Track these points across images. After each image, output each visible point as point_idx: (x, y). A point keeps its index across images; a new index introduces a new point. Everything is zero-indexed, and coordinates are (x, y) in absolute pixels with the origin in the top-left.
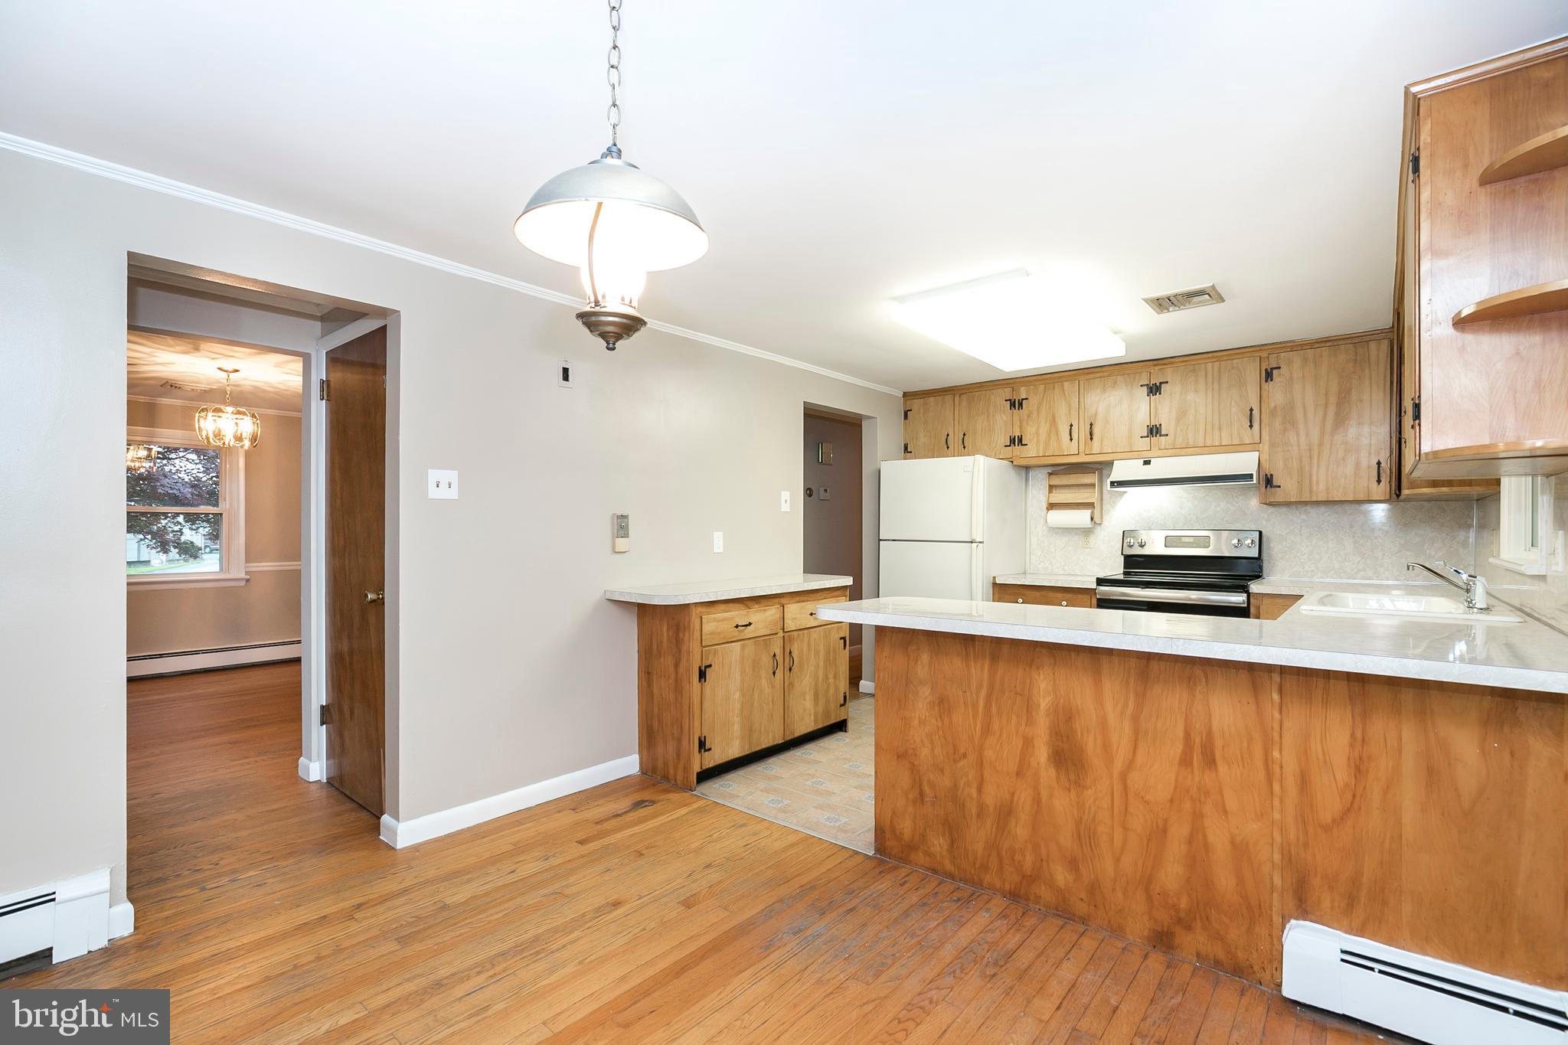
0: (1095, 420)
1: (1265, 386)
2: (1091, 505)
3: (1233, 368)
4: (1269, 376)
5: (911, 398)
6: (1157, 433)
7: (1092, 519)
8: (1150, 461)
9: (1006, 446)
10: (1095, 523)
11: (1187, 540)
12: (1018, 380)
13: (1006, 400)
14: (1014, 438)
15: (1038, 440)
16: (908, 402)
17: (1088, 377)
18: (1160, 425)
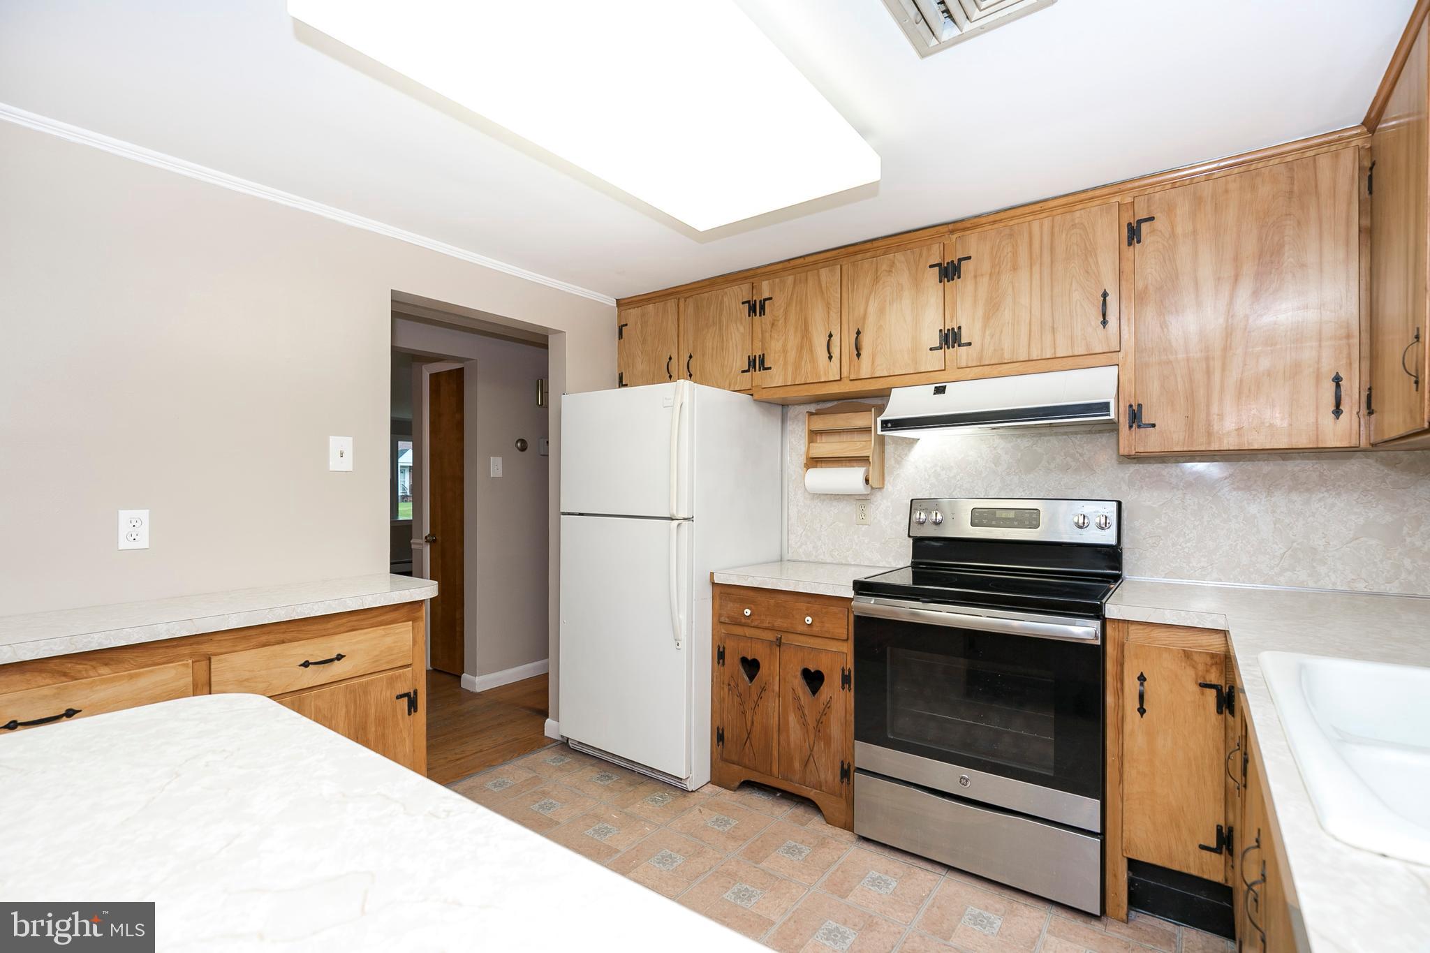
0: (863, 328)
1: (1128, 252)
2: (864, 460)
3: (1074, 226)
4: (1134, 234)
5: (626, 307)
6: (954, 342)
7: (867, 481)
8: (945, 387)
9: (743, 372)
10: (872, 488)
11: (1004, 514)
12: (759, 271)
13: (743, 303)
14: (755, 360)
15: (785, 363)
16: (623, 313)
17: (853, 259)
18: (960, 328)
